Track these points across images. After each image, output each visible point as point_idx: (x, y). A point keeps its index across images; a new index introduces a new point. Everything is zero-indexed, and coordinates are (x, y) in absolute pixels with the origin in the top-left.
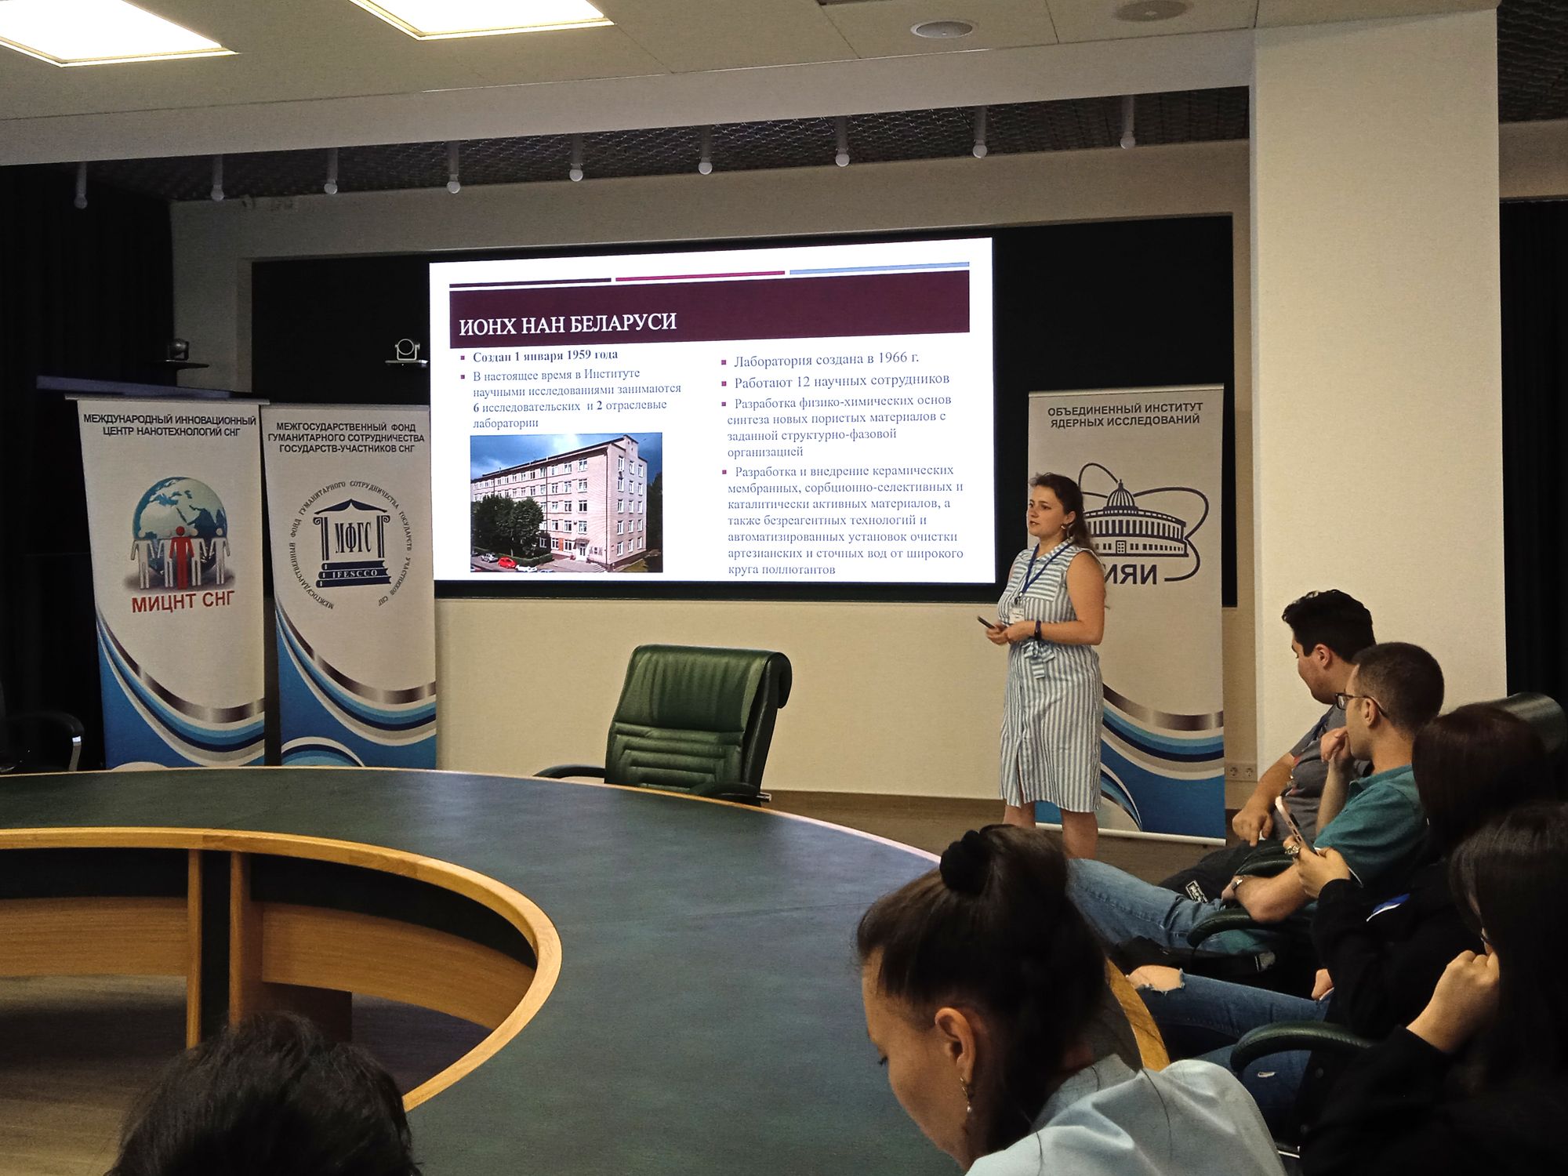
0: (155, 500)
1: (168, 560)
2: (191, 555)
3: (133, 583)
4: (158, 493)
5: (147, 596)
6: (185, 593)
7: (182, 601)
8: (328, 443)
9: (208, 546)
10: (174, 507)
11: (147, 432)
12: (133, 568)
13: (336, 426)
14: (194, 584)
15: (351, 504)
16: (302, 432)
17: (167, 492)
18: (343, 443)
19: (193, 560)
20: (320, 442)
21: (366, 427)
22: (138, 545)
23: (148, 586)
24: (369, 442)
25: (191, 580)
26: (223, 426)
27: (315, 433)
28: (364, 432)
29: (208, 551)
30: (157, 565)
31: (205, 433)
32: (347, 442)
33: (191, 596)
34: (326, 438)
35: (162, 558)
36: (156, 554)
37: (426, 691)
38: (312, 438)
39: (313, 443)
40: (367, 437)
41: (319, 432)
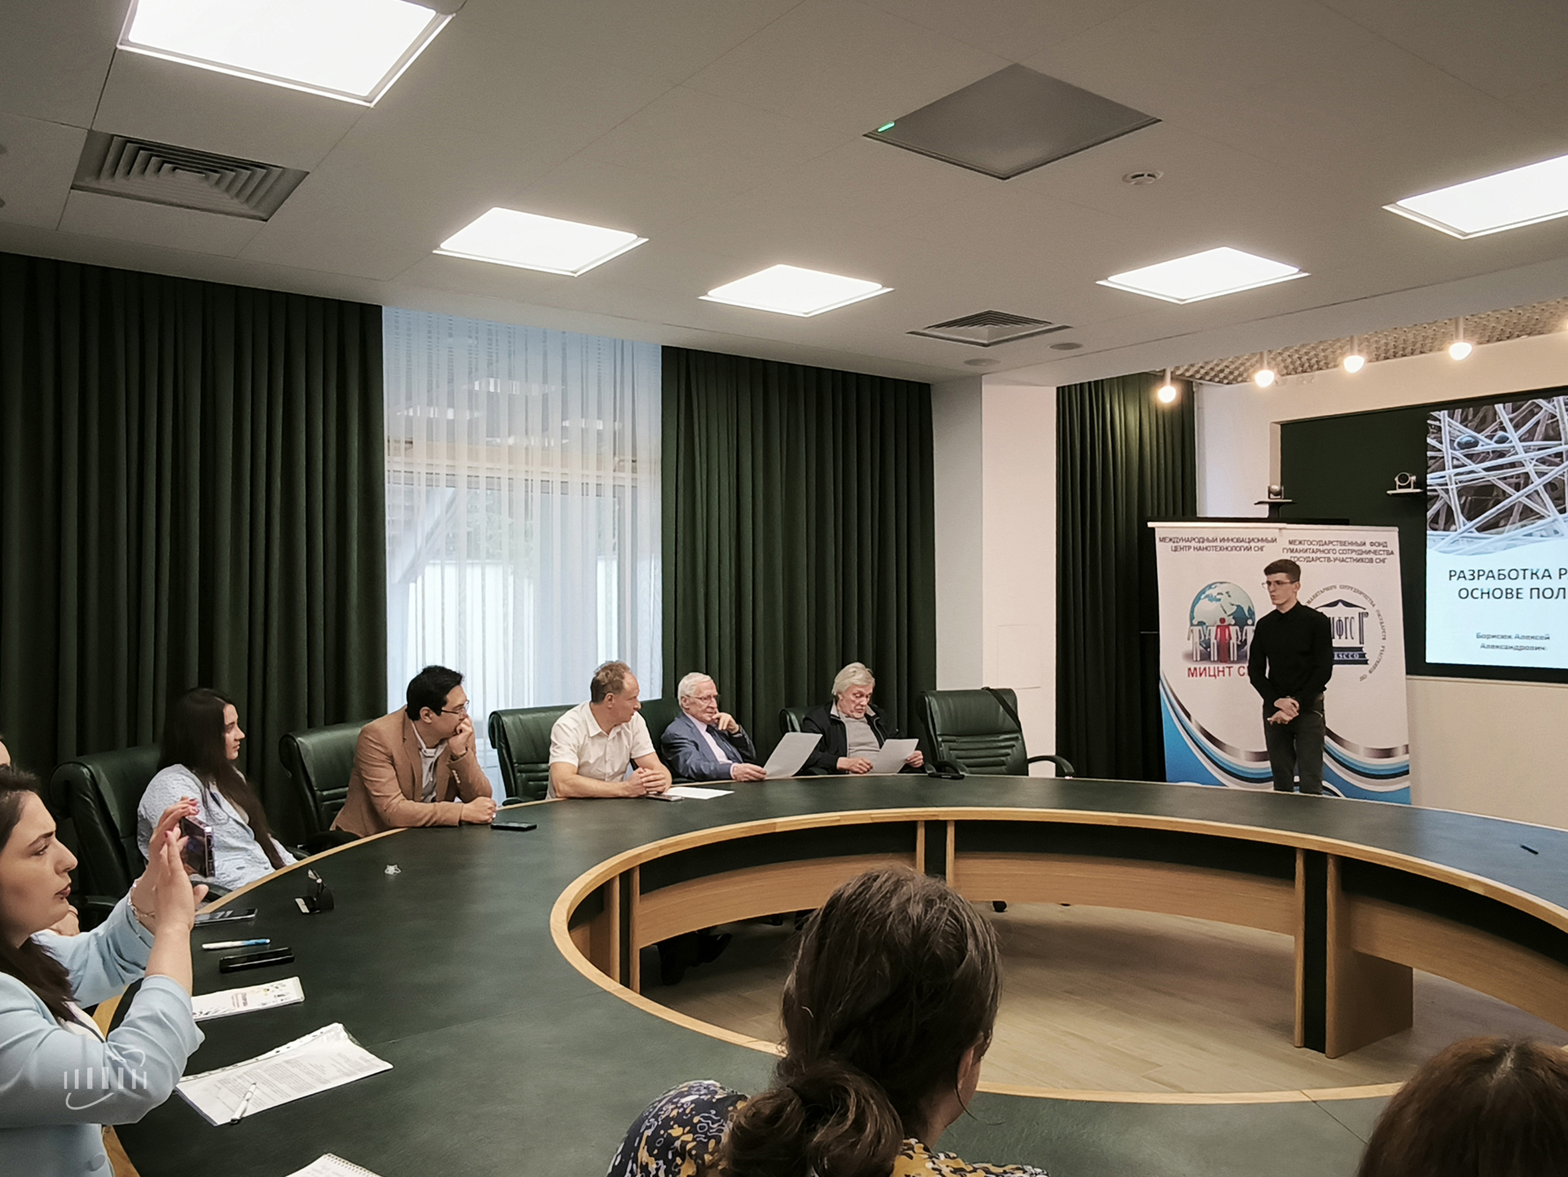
0: (1205, 597)
1: (1213, 641)
2: (1230, 638)
3: (1189, 656)
4: (1207, 593)
5: (1198, 667)
6: (1225, 665)
7: (1223, 671)
8: (1324, 555)
9: (1242, 632)
10: (1218, 603)
11: (1200, 549)
12: (1189, 646)
13: (1331, 542)
14: (1232, 659)
15: (1340, 604)
16: (1306, 547)
17: (1212, 592)
18: (1335, 556)
19: (1231, 642)
20: (1319, 555)
21: (1351, 544)
22: (1192, 631)
23: (1199, 659)
24: (1354, 556)
25: (1229, 657)
26: (1253, 544)
27: (1315, 547)
28: (1350, 547)
29: (1242, 635)
30: (1207, 645)
31: (1240, 550)
32: (1338, 555)
33: (1230, 668)
34: (1324, 551)
35: (1209, 639)
36: (1205, 636)
37: (1401, 750)
38: (1313, 552)
39: (1314, 555)
40: (1353, 551)
41: (1318, 547)
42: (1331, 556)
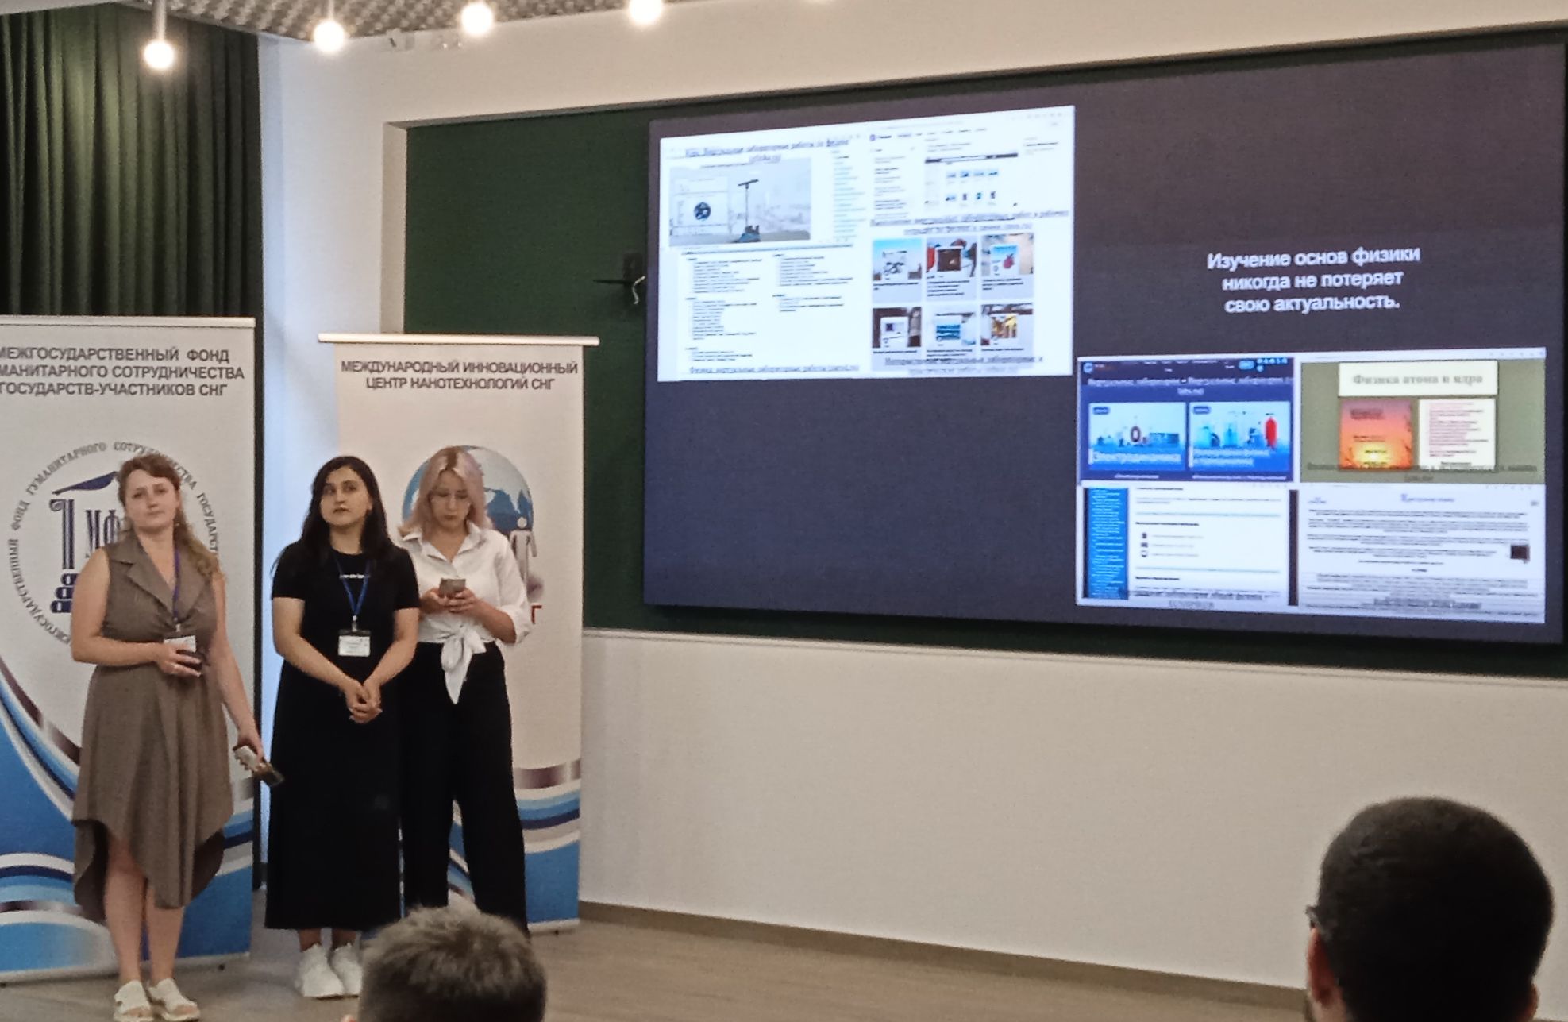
8: (79, 380)
13: (93, 352)
15: (114, 479)
16: (36, 361)
18: (104, 381)
20: (65, 379)
21: (145, 354)
24: (150, 380)
27: (57, 363)
28: (141, 363)
32: (110, 379)
34: (77, 371)
38: (53, 372)
39: (54, 380)
40: (146, 370)
41: (63, 362)
42: (95, 380)
